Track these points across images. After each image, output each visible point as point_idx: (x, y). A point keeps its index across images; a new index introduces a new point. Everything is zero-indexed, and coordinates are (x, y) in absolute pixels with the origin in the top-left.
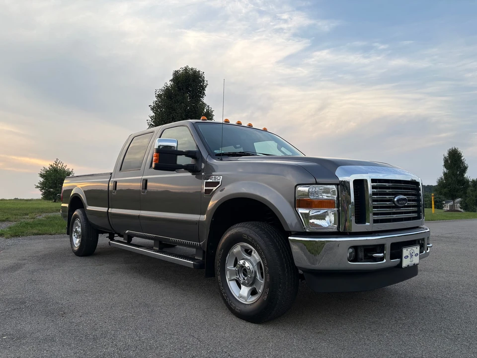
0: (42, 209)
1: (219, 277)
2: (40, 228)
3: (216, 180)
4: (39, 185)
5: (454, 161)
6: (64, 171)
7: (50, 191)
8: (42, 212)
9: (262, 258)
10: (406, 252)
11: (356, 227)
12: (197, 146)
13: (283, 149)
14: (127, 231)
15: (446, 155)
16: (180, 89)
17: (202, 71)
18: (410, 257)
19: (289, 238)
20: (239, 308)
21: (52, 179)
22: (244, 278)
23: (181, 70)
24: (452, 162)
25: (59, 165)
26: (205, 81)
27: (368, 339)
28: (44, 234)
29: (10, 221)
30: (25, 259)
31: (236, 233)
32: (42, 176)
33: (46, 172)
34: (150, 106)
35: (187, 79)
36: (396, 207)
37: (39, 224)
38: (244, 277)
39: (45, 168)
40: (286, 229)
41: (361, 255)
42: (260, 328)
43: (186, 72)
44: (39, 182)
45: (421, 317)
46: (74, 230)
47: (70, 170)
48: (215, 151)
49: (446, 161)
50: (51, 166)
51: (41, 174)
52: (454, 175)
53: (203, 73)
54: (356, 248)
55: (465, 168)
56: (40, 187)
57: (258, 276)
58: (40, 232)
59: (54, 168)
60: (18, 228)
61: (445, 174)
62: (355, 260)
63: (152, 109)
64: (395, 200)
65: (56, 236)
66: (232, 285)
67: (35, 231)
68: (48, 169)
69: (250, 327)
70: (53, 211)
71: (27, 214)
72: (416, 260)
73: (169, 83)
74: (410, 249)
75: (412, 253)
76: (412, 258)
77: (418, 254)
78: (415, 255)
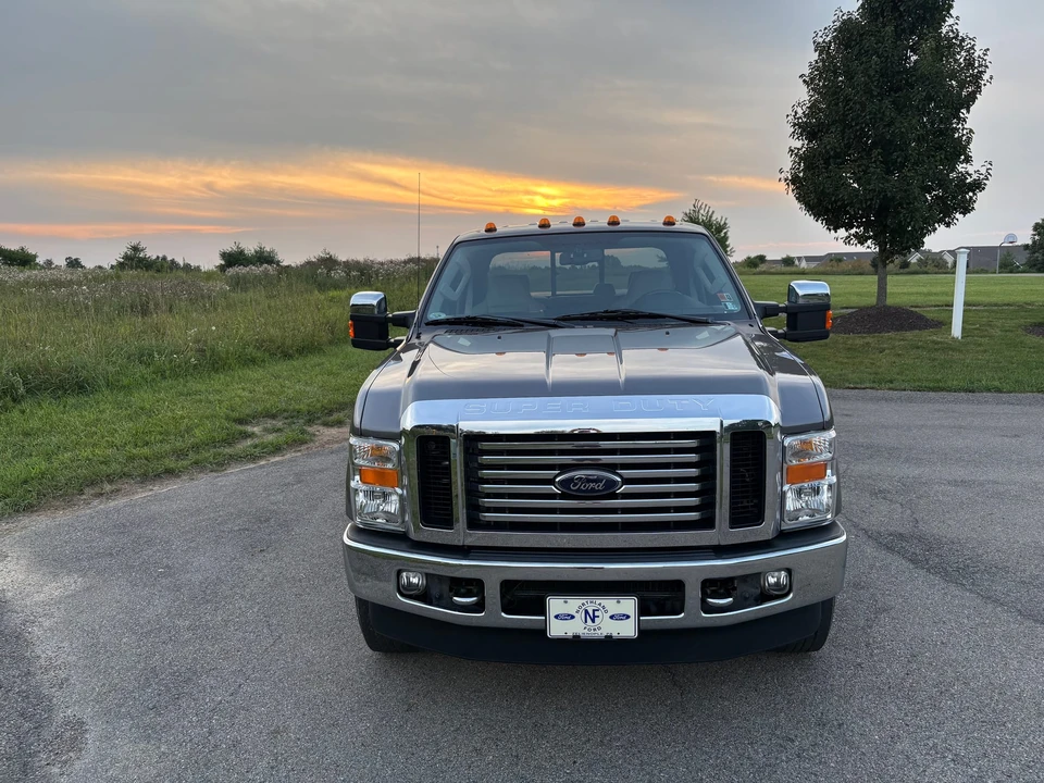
11: (421, 533)
18: (588, 618)
41: (439, 589)
47: (722, 221)
48: (432, 315)
54: (426, 574)
64: (558, 480)
72: (613, 628)
74: (584, 601)
75: (594, 611)
76: (593, 621)
77: (628, 617)
78: (612, 617)
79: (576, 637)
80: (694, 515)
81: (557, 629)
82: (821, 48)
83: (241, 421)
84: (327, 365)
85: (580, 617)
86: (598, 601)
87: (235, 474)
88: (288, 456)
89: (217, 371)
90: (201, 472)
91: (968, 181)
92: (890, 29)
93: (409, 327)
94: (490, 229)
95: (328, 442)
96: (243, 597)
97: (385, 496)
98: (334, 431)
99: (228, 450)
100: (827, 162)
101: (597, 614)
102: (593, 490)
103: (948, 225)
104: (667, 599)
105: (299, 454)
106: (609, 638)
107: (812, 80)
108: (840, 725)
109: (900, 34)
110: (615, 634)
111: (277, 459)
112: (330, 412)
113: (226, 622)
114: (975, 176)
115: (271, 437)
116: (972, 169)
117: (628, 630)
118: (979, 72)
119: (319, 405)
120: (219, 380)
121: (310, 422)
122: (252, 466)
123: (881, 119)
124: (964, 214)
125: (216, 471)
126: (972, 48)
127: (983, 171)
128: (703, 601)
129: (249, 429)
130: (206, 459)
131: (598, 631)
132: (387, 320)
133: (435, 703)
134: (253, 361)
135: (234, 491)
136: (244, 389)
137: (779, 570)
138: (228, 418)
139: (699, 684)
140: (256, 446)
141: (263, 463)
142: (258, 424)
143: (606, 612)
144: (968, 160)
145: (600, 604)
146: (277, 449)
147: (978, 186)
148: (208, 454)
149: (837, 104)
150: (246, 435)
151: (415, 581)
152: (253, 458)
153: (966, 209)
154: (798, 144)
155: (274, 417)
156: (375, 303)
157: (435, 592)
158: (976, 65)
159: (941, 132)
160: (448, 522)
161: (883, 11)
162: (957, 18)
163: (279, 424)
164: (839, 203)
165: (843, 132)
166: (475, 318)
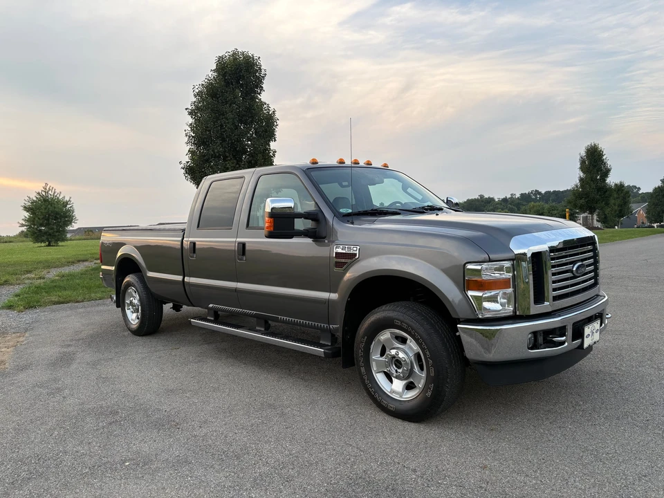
0: (47, 261)
1: (363, 370)
2: (60, 294)
3: (352, 252)
4: (24, 223)
5: (594, 162)
6: (59, 201)
7: (40, 231)
8: (49, 267)
9: (423, 349)
10: (587, 330)
11: (535, 309)
12: (316, 203)
13: (409, 190)
14: (211, 305)
15: (583, 154)
16: (228, 83)
17: (256, 55)
18: (592, 334)
19: (458, 326)
20: (392, 406)
21: (42, 212)
22: (396, 371)
23: (226, 55)
24: (590, 163)
25: (50, 192)
26: (263, 71)
27: (551, 434)
28: (68, 303)
29: (11, 284)
30: (69, 345)
31: (384, 317)
32: (26, 209)
33: (32, 203)
34: (186, 109)
35: (238, 69)
36: (575, 277)
37: (55, 286)
38: (396, 368)
39: (29, 198)
40: (454, 316)
41: (540, 339)
42: (422, 427)
43: (235, 59)
44: (24, 218)
45: (600, 400)
46: (128, 302)
47: (67, 199)
48: (341, 210)
49: (583, 162)
50: (39, 193)
51: (25, 207)
52: (593, 180)
53: (259, 58)
54: (535, 334)
55: (608, 171)
56: (27, 226)
57: (416, 369)
58: (61, 300)
59: (42, 196)
60: (28, 295)
61: (581, 180)
62: (535, 346)
63: (190, 114)
64: (574, 269)
65: (86, 303)
66: (381, 379)
67: (54, 299)
68: (35, 199)
69: (411, 428)
70: (63, 265)
71: (29, 272)
72: (597, 337)
73: (212, 75)
74: (591, 326)
76: (593, 336)
77: (598, 330)
78: (596, 332)
79: (590, 345)
81: (586, 343)
86: (594, 325)
94: (314, 162)
106: (595, 342)
143: (595, 329)
157: (540, 341)
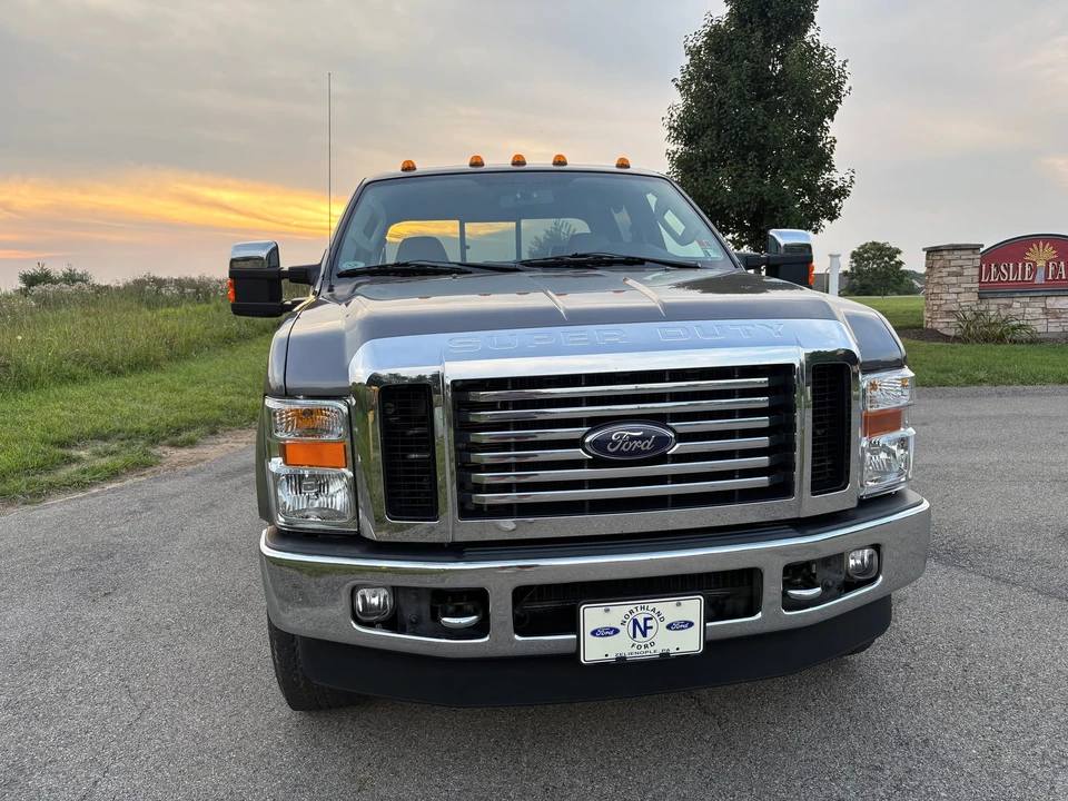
11: (388, 530)
41: (414, 609)
48: (345, 264)
54: (394, 590)
64: (588, 440)
74: (632, 607)
75: (646, 620)
76: (644, 635)
77: (691, 624)
78: (669, 627)
79: (621, 660)
80: (763, 481)
81: (594, 651)
82: (694, 53)
83: (62, 444)
84: (168, 381)
85: (626, 631)
86: (651, 606)
87: (57, 506)
88: (129, 481)
89: (25, 389)
90: (9, 505)
91: (834, 188)
92: (759, 34)
93: (313, 284)
94: (408, 167)
95: (179, 464)
96: (85, 656)
97: (320, 484)
98: (185, 452)
99: (45, 478)
100: (704, 165)
101: (649, 623)
102: (638, 451)
103: (816, 231)
104: (727, 597)
105: (143, 478)
106: (665, 656)
107: (685, 83)
108: (926, 742)
109: (767, 42)
110: (673, 651)
111: (114, 485)
112: (178, 431)
113: (64, 693)
114: (840, 183)
115: (105, 461)
116: (837, 176)
117: (689, 642)
118: (839, 82)
119: (162, 424)
120: (28, 400)
121: (154, 442)
122: (81, 495)
123: (755, 123)
124: (831, 220)
125: (29, 504)
126: (832, 58)
127: (847, 178)
128: (785, 594)
129: (74, 453)
130: (16, 490)
131: (651, 649)
132: (282, 275)
133: (396, 774)
134: (73, 379)
135: (59, 525)
136: (63, 409)
137: (863, 548)
138: (44, 441)
139: (735, 708)
140: (84, 472)
141: (95, 490)
142: (84, 448)
143: (662, 619)
144: (831, 168)
145: (654, 610)
146: (114, 474)
147: (842, 193)
148: (20, 483)
149: (711, 108)
150: (70, 460)
151: (375, 601)
152: (82, 485)
153: (832, 215)
154: (674, 148)
155: (105, 438)
156: (264, 254)
157: (409, 613)
158: (837, 75)
159: (808, 140)
160: (429, 510)
161: (751, 18)
162: (818, 29)
163: (114, 446)
164: (718, 207)
165: (718, 136)
166: (406, 264)
